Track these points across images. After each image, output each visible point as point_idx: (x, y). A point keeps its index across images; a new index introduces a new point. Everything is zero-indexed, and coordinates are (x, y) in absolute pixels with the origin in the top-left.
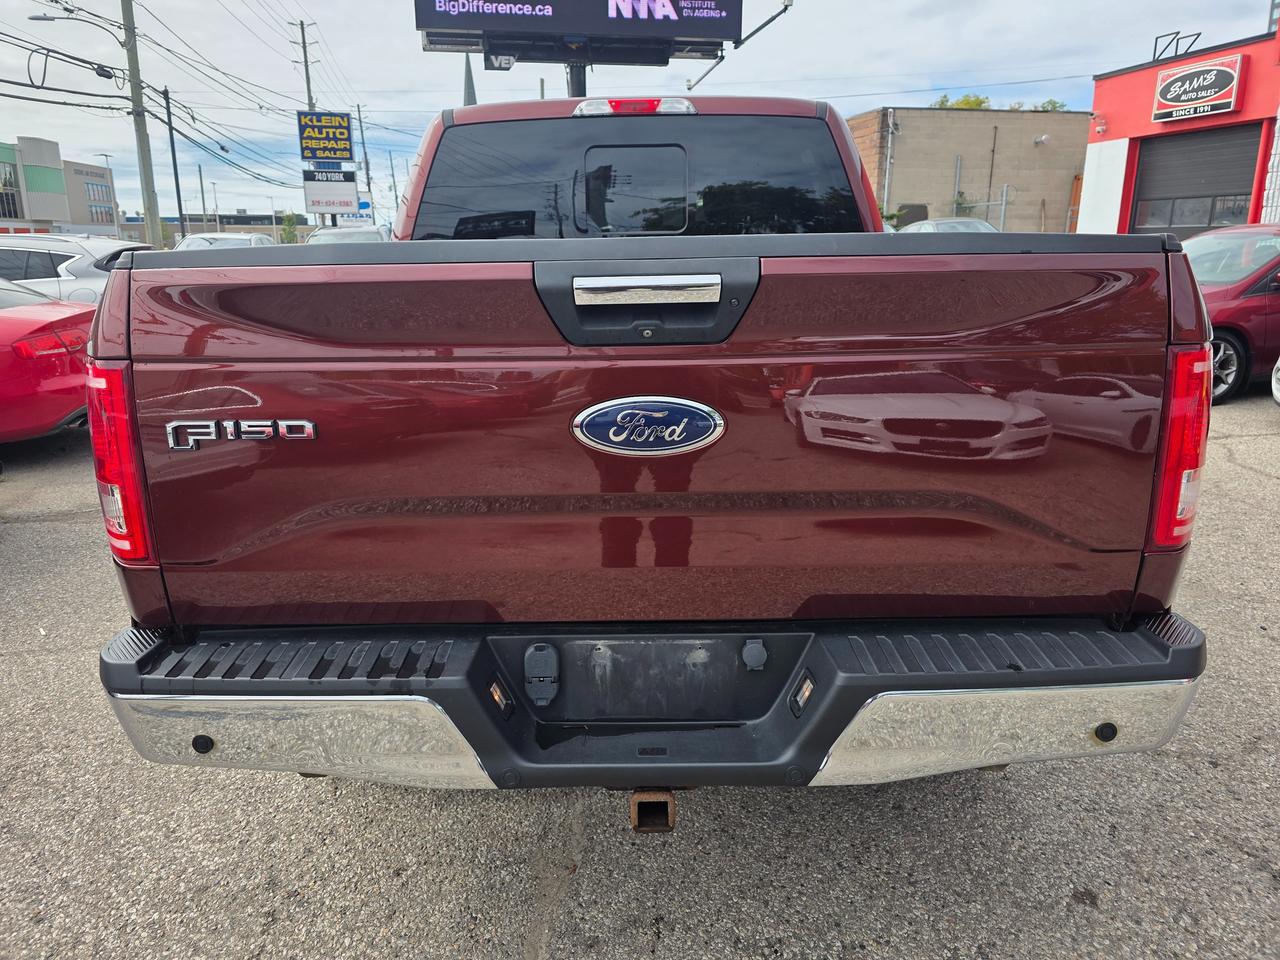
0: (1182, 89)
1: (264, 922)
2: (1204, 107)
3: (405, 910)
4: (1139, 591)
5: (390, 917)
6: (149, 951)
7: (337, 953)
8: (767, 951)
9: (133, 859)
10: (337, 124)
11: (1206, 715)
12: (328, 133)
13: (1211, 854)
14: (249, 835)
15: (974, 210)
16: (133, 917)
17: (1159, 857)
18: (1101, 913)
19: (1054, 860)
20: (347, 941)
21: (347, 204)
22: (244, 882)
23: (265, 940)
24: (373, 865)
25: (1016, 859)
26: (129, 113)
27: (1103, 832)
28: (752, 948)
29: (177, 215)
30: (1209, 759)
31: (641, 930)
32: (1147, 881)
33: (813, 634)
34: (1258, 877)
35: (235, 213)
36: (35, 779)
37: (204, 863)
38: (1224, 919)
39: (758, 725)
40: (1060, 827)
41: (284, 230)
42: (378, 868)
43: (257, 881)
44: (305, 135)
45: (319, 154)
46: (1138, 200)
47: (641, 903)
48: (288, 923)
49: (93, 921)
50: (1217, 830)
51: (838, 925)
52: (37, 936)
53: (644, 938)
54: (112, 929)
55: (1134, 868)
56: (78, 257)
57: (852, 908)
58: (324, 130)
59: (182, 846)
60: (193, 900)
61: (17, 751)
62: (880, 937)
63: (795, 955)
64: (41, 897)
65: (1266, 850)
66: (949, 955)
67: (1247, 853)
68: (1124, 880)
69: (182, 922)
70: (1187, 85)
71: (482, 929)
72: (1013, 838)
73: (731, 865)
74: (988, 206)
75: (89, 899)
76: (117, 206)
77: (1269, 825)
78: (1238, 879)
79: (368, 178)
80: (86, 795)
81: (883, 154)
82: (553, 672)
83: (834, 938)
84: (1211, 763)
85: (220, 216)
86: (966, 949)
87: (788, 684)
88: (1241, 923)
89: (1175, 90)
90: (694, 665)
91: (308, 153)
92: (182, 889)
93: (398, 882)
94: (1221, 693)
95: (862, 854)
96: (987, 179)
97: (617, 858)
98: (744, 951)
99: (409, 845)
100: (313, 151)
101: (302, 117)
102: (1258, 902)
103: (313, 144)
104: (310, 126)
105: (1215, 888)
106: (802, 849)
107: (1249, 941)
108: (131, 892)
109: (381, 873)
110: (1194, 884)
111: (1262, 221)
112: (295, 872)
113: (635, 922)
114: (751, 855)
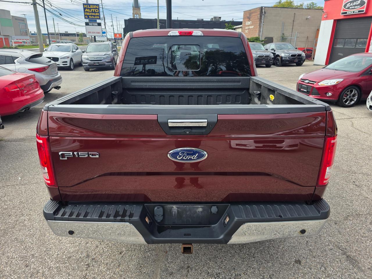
0: (350, 5)
1: (86, 267)
2: (356, 11)
3: (123, 264)
4: (315, 193)
5: (119, 266)
6: (57, 275)
7: (105, 276)
8: (216, 276)
9: (50, 248)
10: (95, 8)
11: (335, 209)
12: (92, 10)
13: (332, 250)
14: (81, 242)
15: (287, 39)
16: (52, 265)
17: (318, 250)
18: (302, 266)
19: (291, 251)
20: (108, 273)
21: (99, 33)
22: (80, 255)
23: (87, 272)
24: (114, 251)
25: (281, 251)
26: (32, 4)
27: (304, 243)
28: (212, 275)
29: (47, 33)
30: (335, 222)
31: (184, 270)
32: (314, 257)
33: (230, 205)
34: (343, 257)
35: (64, 32)
36: (22, 224)
37: (70, 250)
38: (333, 269)
39: (215, 226)
40: (293, 241)
41: (79, 38)
42: (115, 252)
43: (84, 255)
44: (86, 11)
45: (90, 17)
46: (335, 39)
47: (184, 262)
48: (93, 267)
49: (42, 266)
50: (334, 243)
51: (234, 269)
52: (27, 271)
53: (185, 272)
54: (47, 269)
55: (311, 254)
56: (20, 57)
57: (238, 264)
58: (91, 10)
59: (63, 245)
60: (67, 261)
61: (16, 216)
62: (245, 272)
63: (223, 277)
64: (27, 259)
65: (346, 249)
66: (262, 277)
67: (341, 250)
68: (309, 257)
69: (65, 267)
70: (352, 4)
71: (143, 269)
72: (281, 245)
73: (207, 252)
74: (291, 38)
75: (40, 260)
76: (28, 30)
77: (348, 242)
78: (338, 257)
79: (105, 23)
80: (36, 229)
81: (261, 21)
82: (162, 214)
83: (233, 272)
84: (335, 223)
85: (60, 33)
86: (267, 276)
87: (222, 217)
88: (337, 270)
89: (348, 5)
90: (199, 212)
91: (86, 17)
92: (64, 257)
93: (121, 256)
94: (340, 202)
95: (242, 249)
96: (291, 30)
97: (178, 250)
98: (210, 276)
99: (123, 245)
100: (88, 16)
101: (85, 5)
102: (342, 264)
103: (88, 14)
104: (87, 8)
105: (331, 259)
106: (226, 247)
107: (339, 275)
108: (51, 258)
109: (116, 253)
110: (326, 258)
111: (369, 52)
112: (94, 253)
113: (182, 268)
114: (213, 249)
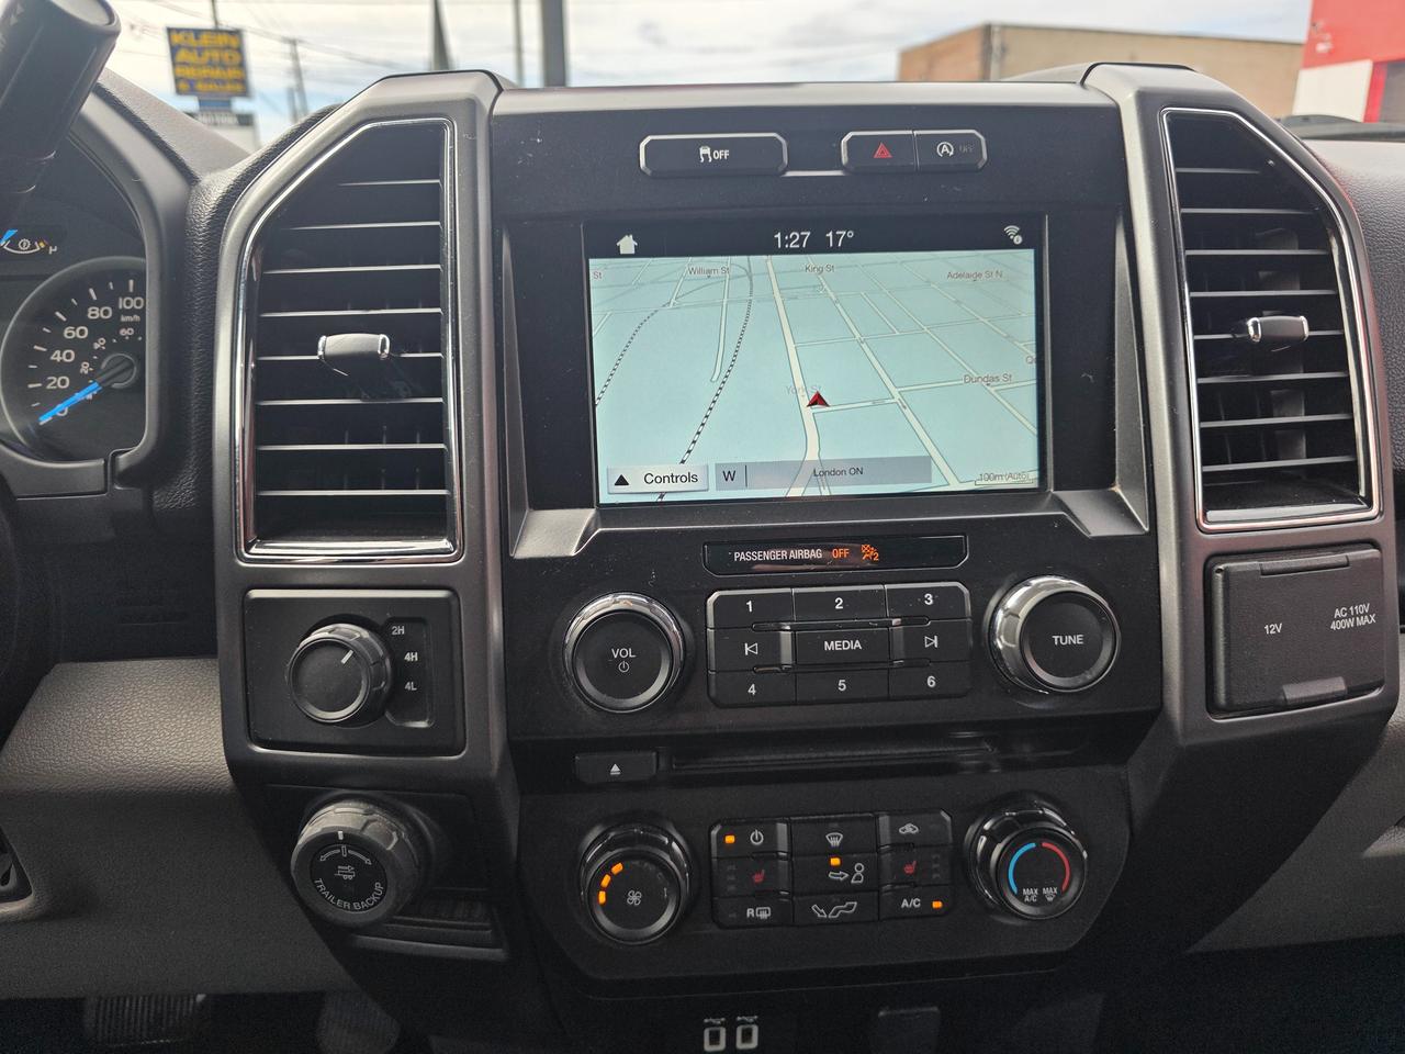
10: (224, 45)
12: (211, 57)
44: (179, 60)
45: (200, 86)
58: (206, 53)
91: (183, 86)
100: (193, 82)
101: (175, 36)
103: (189, 73)
104: (185, 48)
